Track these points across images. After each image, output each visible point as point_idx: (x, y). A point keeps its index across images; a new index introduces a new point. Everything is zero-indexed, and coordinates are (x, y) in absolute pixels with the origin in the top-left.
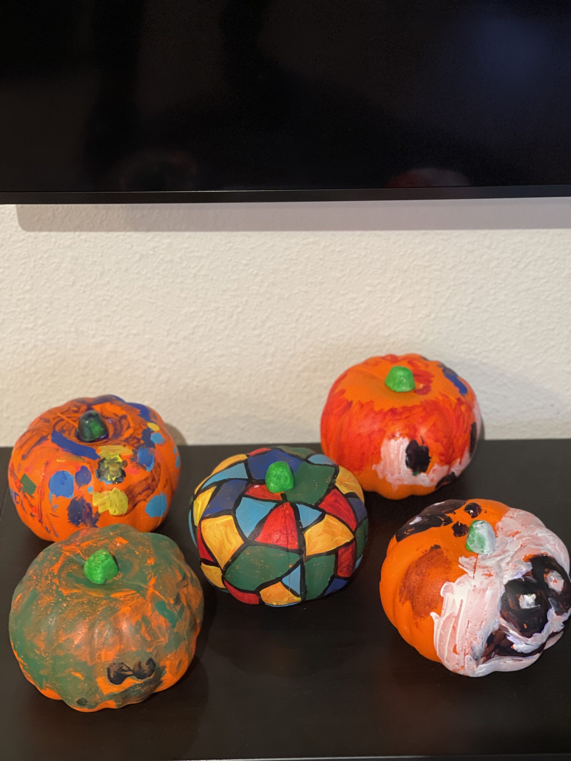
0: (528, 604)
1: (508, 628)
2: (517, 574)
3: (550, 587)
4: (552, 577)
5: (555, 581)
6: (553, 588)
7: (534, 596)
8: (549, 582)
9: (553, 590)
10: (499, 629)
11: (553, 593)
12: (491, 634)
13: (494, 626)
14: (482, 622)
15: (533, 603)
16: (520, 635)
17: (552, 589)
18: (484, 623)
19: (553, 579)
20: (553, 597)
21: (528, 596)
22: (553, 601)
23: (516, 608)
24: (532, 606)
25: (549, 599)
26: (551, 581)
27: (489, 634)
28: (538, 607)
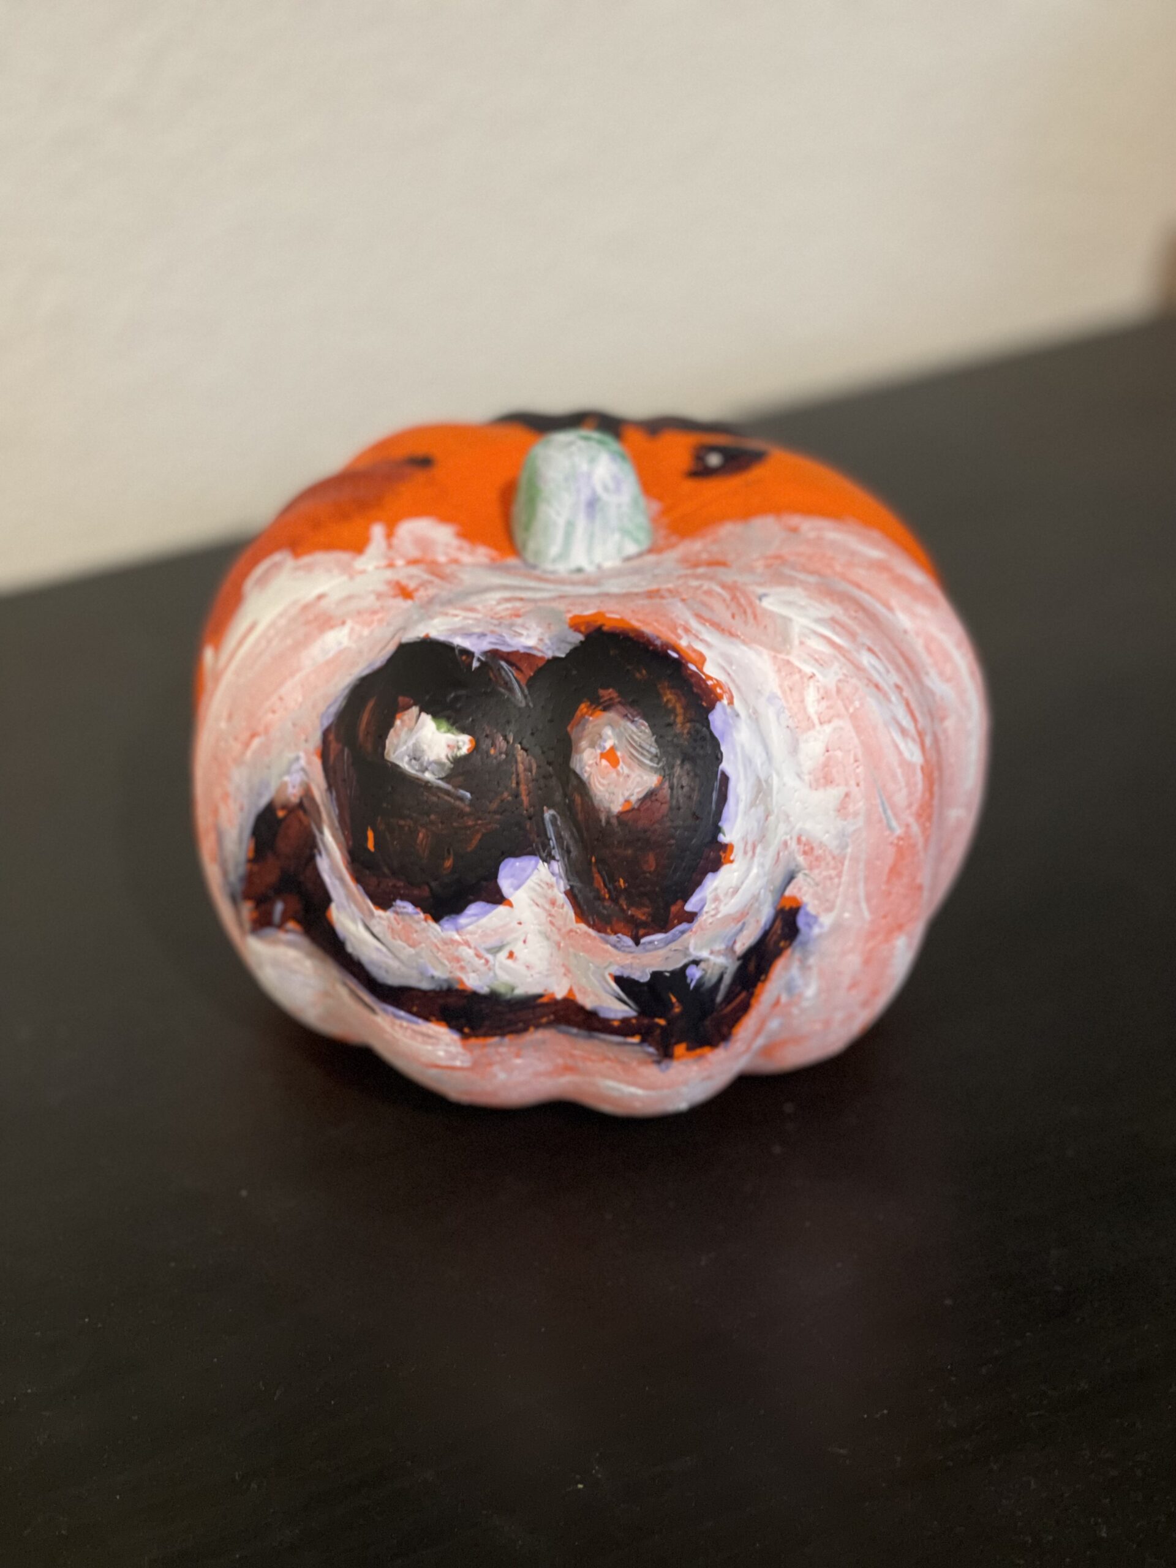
0: (415, 757)
1: (324, 816)
2: (483, 635)
3: (575, 764)
4: (608, 731)
5: (610, 756)
6: (585, 776)
7: (464, 743)
8: (584, 744)
9: (582, 787)
10: (301, 805)
11: (578, 799)
12: (270, 809)
13: (286, 778)
14: (253, 735)
15: (439, 763)
16: (347, 868)
17: (578, 777)
18: (256, 743)
19: (608, 745)
20: (568, 811)
21: (438, 728)
22: (566, 835)
23: (369, 747)
24: (428, 776)
25: (548, 814)
26: (593, 745)
27: (263, 802)
28: (461, 799)
